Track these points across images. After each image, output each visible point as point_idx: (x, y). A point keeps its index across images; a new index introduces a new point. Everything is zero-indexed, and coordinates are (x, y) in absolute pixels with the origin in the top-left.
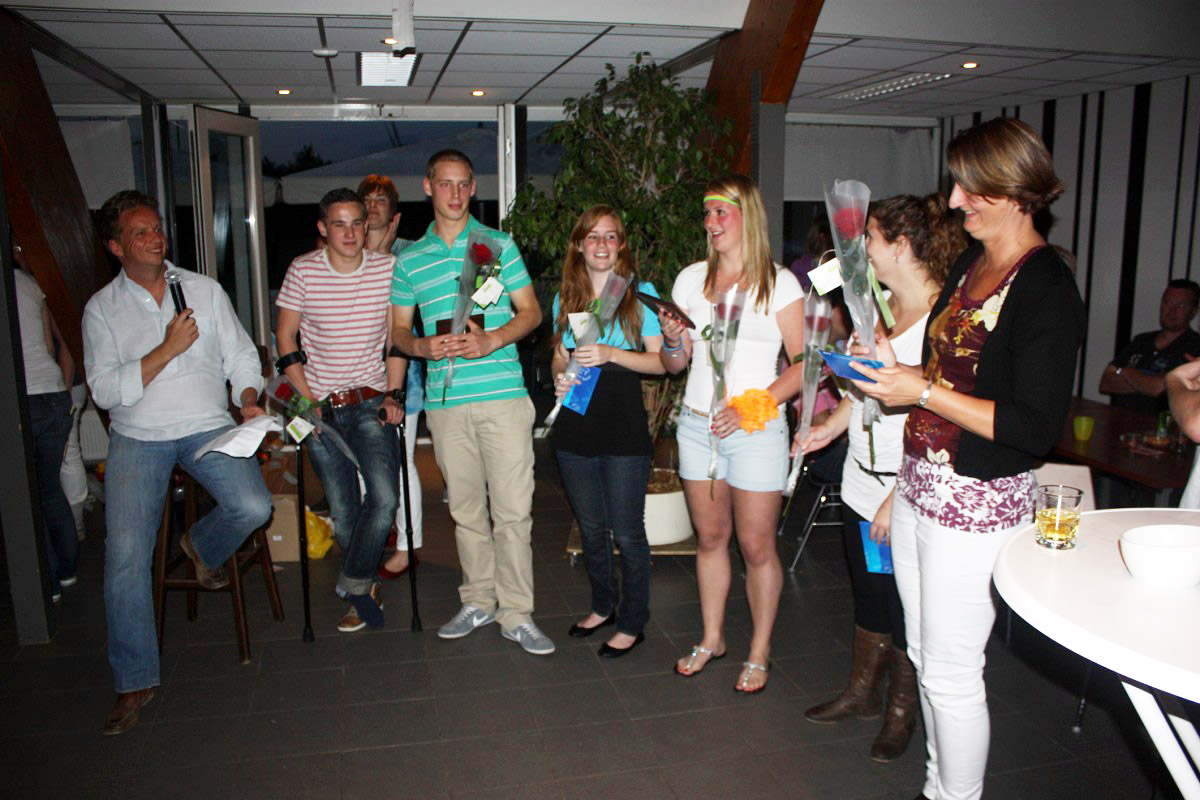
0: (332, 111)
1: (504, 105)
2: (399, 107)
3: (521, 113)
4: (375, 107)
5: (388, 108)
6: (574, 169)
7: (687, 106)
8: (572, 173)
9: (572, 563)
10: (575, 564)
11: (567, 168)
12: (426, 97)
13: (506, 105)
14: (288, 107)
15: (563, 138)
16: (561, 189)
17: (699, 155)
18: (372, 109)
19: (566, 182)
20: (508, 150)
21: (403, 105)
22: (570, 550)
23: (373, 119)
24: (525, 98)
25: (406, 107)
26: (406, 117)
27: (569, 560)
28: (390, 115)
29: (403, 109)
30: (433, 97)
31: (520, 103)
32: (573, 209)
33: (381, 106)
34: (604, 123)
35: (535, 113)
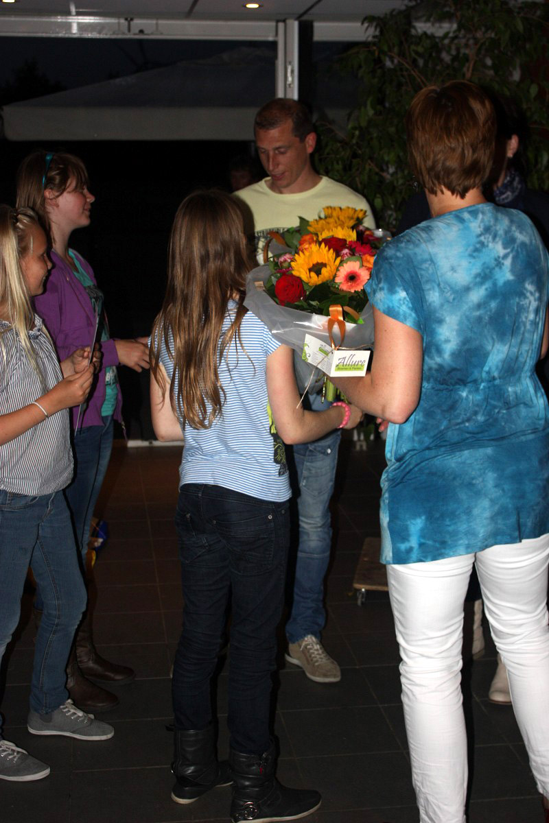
0: (69, 25)
1: (284, 21)
2: (154, 22)
3: (306, 31)
4: (122, 21)
5: (138, 23)
6: (373, 107)
7: (520, 27)
8: (371, 112)
9: (359, 602)
10: (362, 603)
11: (365, 106)
12: (187, 9)
13: (289, 22)
14: (13, 19)
15: (360, 67)
16: (357, 133)
17: (534, 90)
18: (119, 23)
19: (364, 124)
20: (290, 79)
21: (157, 19)
22: (357, 586)
23: (120, 37)
24: (311, 12)
25: (160, 22)
26: (162, 34)
27: (355, 598)
28: (141, 31)
29: (157, 24)
30: (197, 8)
31: (305, 18)
32: (371, 158)
33: (129, 20)
34: (413, 47)
35: (325, 31)
